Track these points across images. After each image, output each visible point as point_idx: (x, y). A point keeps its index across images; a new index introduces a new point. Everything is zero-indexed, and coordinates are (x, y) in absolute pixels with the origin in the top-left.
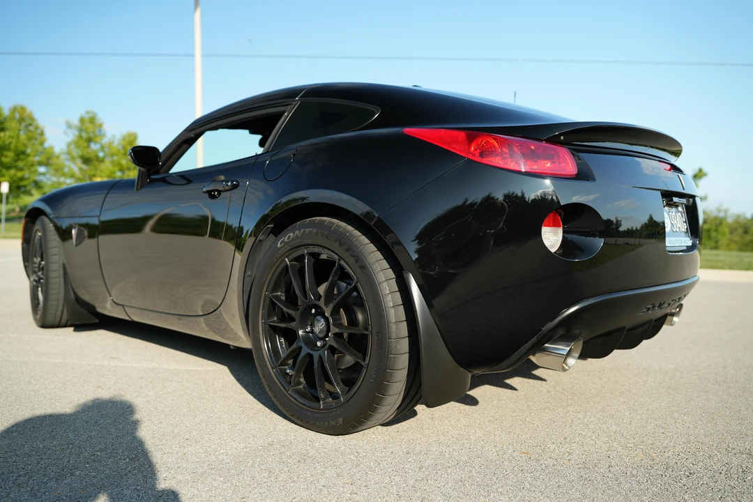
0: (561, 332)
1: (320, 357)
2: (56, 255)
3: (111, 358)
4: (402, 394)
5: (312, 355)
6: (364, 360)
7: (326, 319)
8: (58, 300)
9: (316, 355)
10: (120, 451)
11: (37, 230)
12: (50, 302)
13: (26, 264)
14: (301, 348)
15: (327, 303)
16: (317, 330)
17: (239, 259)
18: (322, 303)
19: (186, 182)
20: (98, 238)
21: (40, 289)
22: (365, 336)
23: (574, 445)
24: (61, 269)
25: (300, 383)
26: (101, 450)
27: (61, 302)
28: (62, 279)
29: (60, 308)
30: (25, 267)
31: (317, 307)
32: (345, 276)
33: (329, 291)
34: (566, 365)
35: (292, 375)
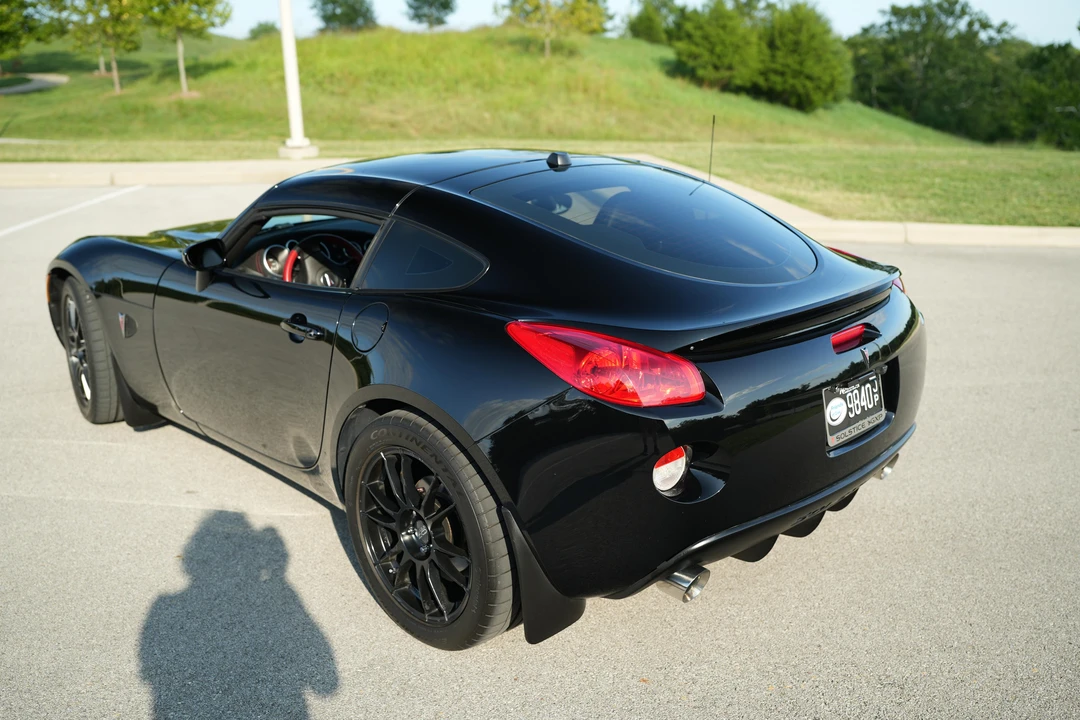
0: (688, 562)
1: (422, 568)
2: (100, 340)
3: (188, 492)
4: (509, 621)
5: (414, 564)
6: (467, 587)
7: (428, 530)
8: (110, 396)
9: (419, 565)
10: (212, 679)
11: (67, 296)
12: (101, 400)
13: (58, 329)
14: (403, 550)
15: (425, 515)
16: (420, 535)
19: (262, 295)
21: (83, 377)
23: (705, 666)
24: (110, 359)
25: (405, 584)
26: (192, 677)
27: (115, 398)
28: (112, 371)
29: (115, 405)
30: (57, 332)
31: (418, 514)
34: (689, 596)
35: (395, 575)
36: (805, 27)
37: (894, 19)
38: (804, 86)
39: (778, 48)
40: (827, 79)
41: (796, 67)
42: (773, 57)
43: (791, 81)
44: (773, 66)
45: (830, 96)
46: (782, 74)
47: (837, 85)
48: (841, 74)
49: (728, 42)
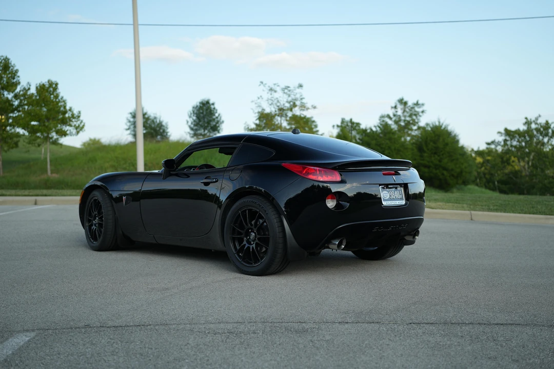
1: (253, 247)
5: (249, 247)
7: (255, 233)
9: (251, 246)
14: (245, 245)
15: (255, 228)
16: (251, 238)
17: (219, 212)
18: (253, 227)
20: (140, 201)
22: (269, 238)
31: (251, 229)
32: (262, 218)
33: (256, 223)
36: (441, 140)
37: (508, 138)
38: (443, 174)
39: (425, 152)
40: (458, 170)
41: (437, 162)
42: (421, 156)
43: (434, 171)
44: (422, 162)
45: (460, 181)
46: (428, 167)
47: (464, 174)
48: (466, 168)
49: (393, 148)
